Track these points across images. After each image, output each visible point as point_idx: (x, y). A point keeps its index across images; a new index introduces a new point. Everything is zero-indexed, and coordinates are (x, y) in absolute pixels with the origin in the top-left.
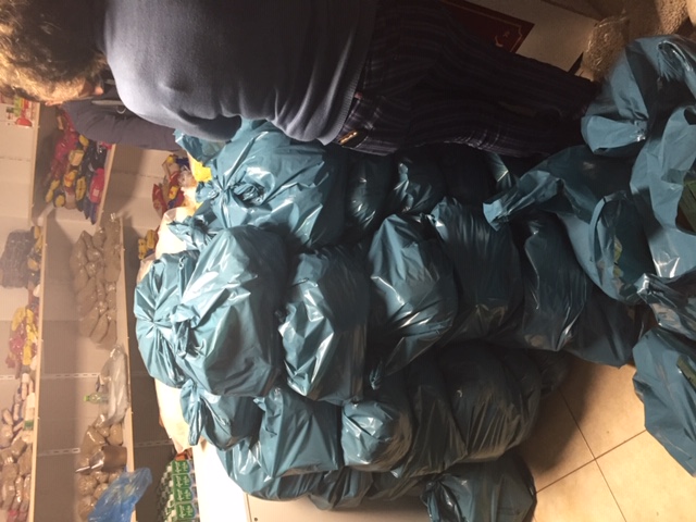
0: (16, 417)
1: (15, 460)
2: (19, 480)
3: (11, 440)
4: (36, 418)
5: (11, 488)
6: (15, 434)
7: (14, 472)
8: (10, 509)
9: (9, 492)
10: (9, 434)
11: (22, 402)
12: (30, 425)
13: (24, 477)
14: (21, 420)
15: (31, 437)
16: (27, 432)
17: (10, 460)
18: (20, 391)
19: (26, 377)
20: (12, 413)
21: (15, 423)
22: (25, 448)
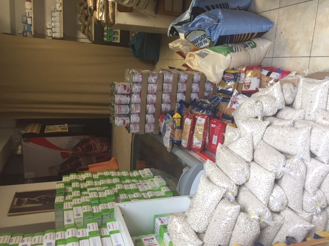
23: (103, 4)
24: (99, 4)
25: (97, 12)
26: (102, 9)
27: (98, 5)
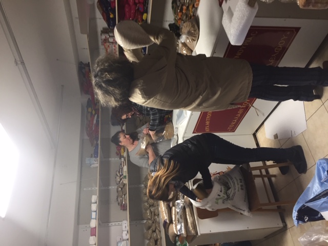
0: (121, 174)
1: (122, 189)
2: (123, 196)
3: (120, 182)
4: (127, 175)
5: (121, 199)
6: (121, 179)
7: (121, 193)
8: (121, 206)
9: (121, 200)
10: (119, 180)
11: (122, 169)
12: (125, 177)
13: (125, 195)
14: (122, 175)
15: (126, 181)
16: (124, 180)
17: (120, 189)
18: (121, 164)
19: (123, 159)
20: (119, 172)
21: (121, 176)
22: (124, 185)
23: (180, 213)
24: (175, 214)
25: (174, 225)
26: (180, 220)
27: (173, 216)
